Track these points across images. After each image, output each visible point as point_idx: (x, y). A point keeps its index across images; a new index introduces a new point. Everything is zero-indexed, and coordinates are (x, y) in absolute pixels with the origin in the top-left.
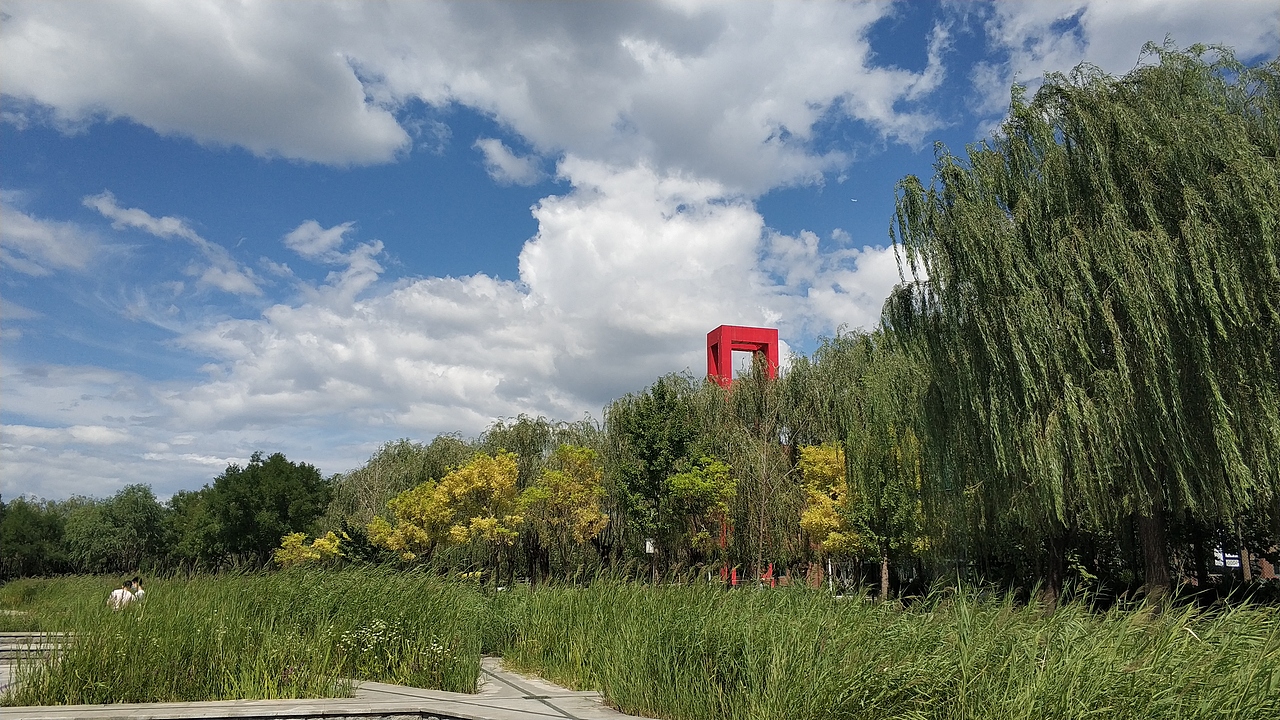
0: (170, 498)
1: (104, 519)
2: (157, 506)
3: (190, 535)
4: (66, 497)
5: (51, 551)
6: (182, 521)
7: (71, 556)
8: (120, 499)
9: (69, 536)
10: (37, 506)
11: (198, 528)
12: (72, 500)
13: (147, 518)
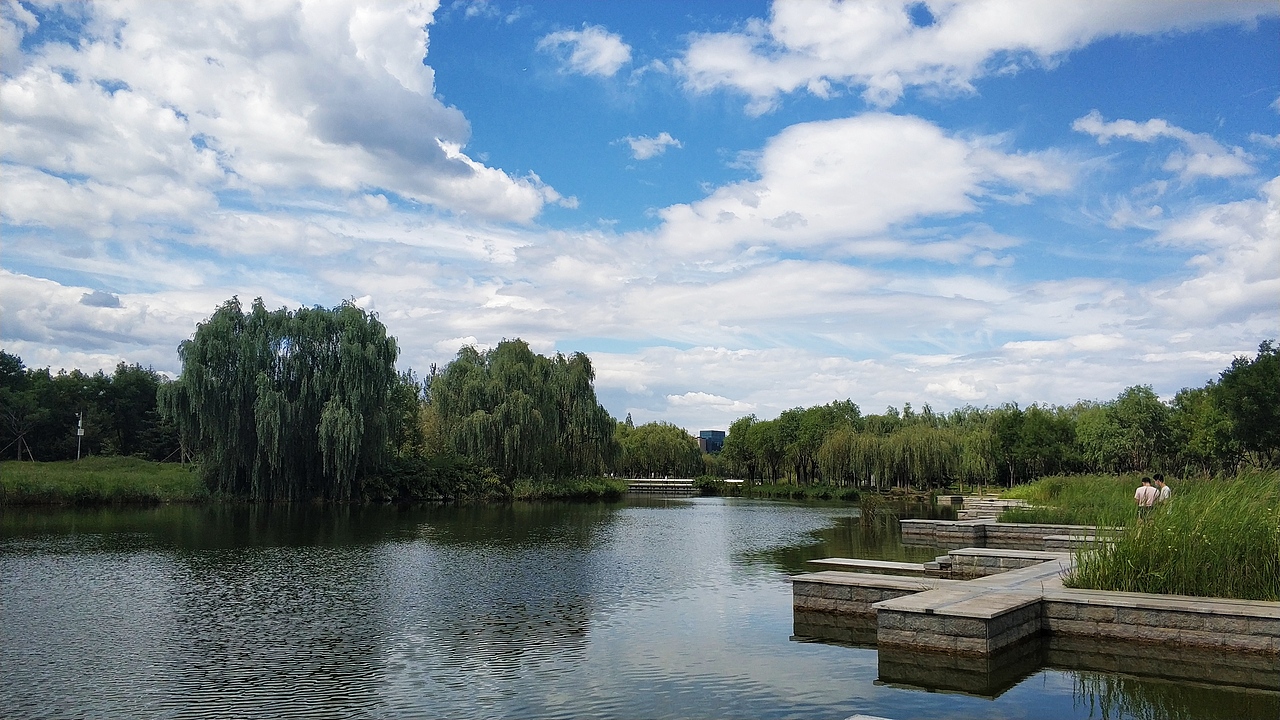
0: (1172, 397)
1: (1111, 421)
2: (1161, 406)
3: (1199, 434)
4: (1073, 403)
5: (1067, 453)
6: (1189, 420)
7: (1086, 457)
8: (1122, 401)
9: (1081, 439)
10: (1048, 411)
11: (1208, 425)
12: (1079, 405)
13: (1152, 418)
